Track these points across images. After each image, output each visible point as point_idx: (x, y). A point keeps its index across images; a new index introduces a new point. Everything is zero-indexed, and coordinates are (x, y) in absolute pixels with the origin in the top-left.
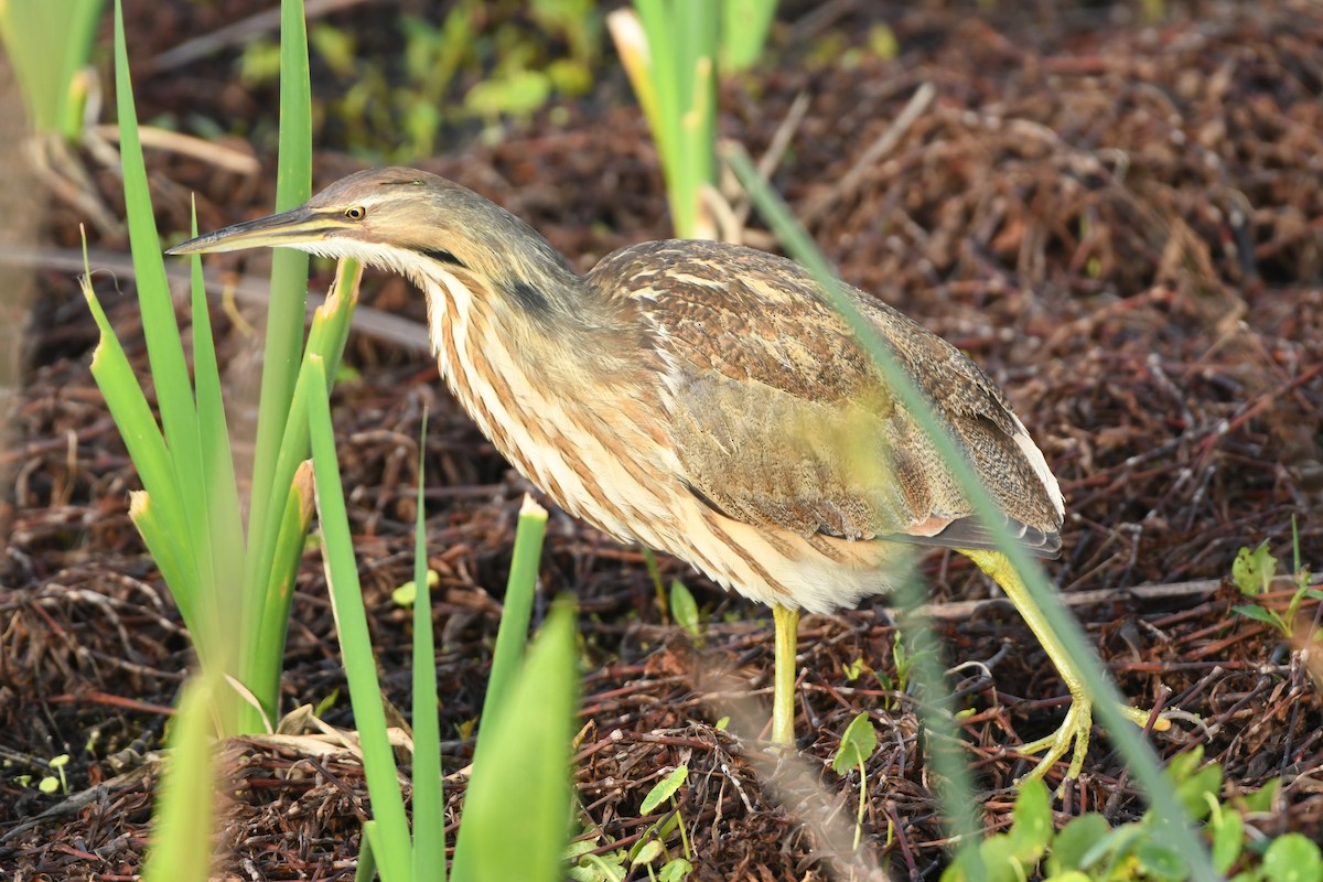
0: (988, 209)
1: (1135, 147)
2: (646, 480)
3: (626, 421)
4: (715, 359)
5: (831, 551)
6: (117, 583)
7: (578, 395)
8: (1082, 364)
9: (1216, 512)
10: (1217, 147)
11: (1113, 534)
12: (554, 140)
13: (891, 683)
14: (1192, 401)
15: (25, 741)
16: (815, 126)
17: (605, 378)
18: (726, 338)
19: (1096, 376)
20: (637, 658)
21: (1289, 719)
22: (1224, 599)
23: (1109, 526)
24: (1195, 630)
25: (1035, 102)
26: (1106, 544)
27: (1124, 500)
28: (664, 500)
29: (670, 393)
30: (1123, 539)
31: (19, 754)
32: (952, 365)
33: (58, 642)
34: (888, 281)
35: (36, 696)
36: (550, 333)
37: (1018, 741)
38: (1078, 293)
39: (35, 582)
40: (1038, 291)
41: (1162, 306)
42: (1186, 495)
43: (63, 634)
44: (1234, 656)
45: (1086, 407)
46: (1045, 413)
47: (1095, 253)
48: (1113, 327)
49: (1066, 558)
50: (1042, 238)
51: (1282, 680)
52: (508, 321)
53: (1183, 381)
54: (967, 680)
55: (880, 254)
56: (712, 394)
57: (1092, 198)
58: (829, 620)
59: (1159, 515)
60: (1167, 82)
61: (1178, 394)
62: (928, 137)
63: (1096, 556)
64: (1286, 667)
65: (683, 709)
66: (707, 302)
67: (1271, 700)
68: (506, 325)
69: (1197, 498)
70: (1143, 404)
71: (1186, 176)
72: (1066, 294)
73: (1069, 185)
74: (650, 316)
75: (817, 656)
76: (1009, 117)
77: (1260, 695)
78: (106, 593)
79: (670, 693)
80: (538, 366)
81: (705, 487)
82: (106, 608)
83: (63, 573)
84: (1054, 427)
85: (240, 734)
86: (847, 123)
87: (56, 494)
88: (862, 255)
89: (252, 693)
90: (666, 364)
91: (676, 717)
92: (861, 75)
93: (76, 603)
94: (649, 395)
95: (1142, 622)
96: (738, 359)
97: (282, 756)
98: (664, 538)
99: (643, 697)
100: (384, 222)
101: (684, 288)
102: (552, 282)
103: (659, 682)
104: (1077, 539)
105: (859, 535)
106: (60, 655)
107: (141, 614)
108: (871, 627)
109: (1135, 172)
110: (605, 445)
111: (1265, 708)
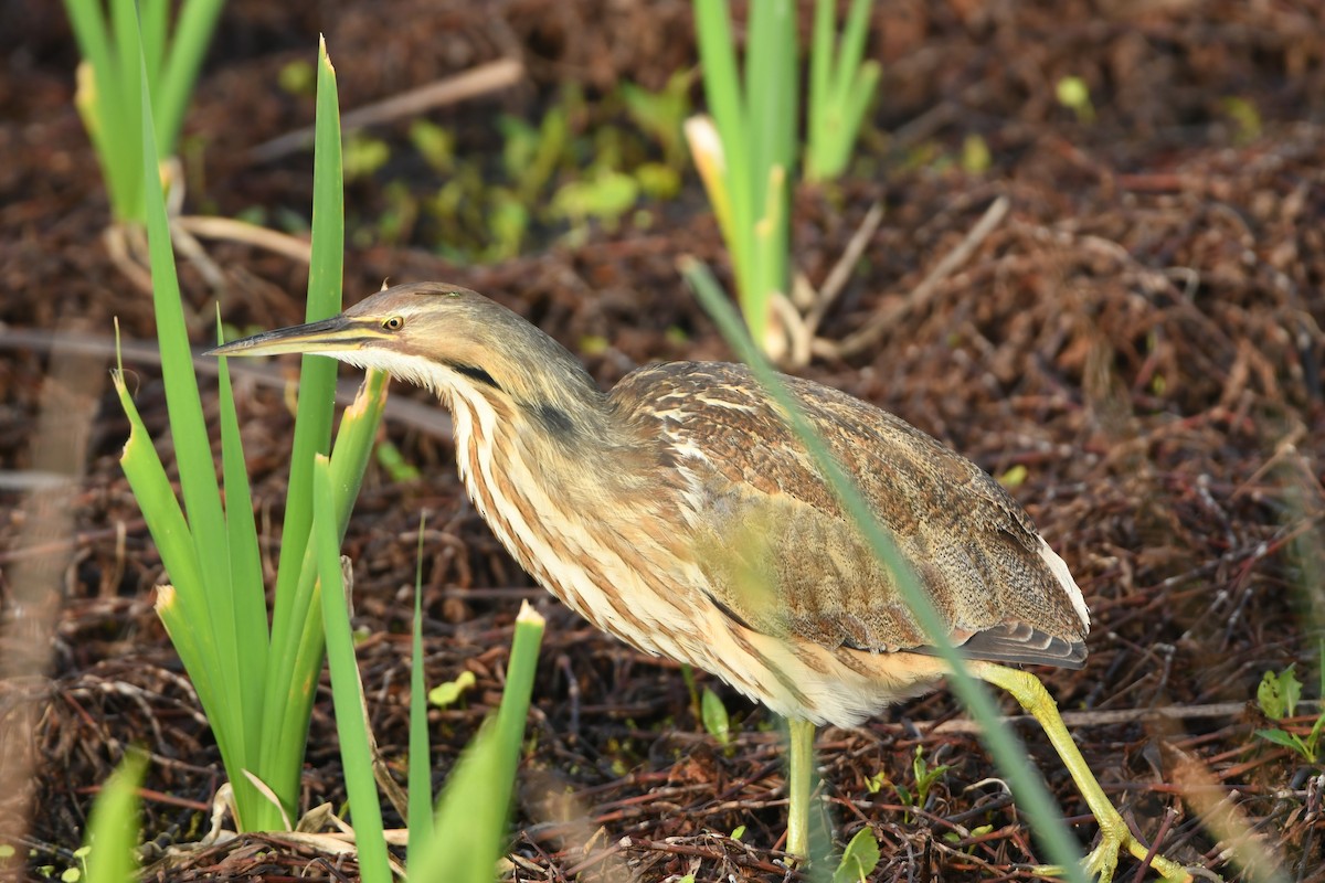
0: (1056, 324)
1: (1205, 268)
2: (668, 594)
3: (645, 537)
4: (748, 471)
5: (857, 665)
6: (154, 676)
7: (600, 514)
8: (1130, 483)
9: (1251, 634)
10: (1288, 269)
11: (1148, 653)
12: (635, 243)
13: (911, 797)
14: (1236, 523)
15: (51, 832)
16: (892, 236)
17: (624, 496)
18: (760, 451)
19: (1142, 496)
20: (662, 767)
21: (1304, 844)
22: (1248, 723)
23: (1144, 645)
24: (1219, 752)
25: (1109, 219)
26: (1139, 664)
27: (1160, 620)
28: (687, 613)
29: (693, 509)
30: (1156, 659)
31: (45, 844)
32: (973, 487)
33: (90, 734)
34: (952, 393)
35: (66, 786)
36: (573, 455)
37: (1033, 860)
38: (1141, 411)
39: (75, 673)
40: (1100, 408)
41: (1222, 426)
42: (1222, 617)
43: (94, 725)
44: (1256, 779)
45: (1128, 525)
46: (1088, 531)
47: (1160, 371)
48: (1171, 445)
49: (1100, 676)
50: (1109, 355)
51: (1300, 805)
52: (532, 444)
53: (1230, 503)
54: (986, 797)
55: (946, 365)
56: (734, 511)
57: (1158, 316)
58: (854, 733)
59: (1193, 637)
60: (1241, 202)
61: (1223, 515)
62: (1001, 251)
63: (1130, 675)
64: (1303, 792)
65: (702, 818)
66: (736, 425)
67: (1287, 825)
68: (529, 447)
69: (1233, 620)
70: (1187, 525)
71: (1256, 296)
72: (1129, 411)
73: (1137, 302)
74: (674, 436)
75: (841, 767)
76: (1081, 233)
77: (1275, 820)
78: (143, 686)
79: (691, 801)
80: (561, 487)
81: (730, 601)
82: (141, 701)
83: (101, 664)
84: (1096, 545)
85: (260, 829)
86: (923, 234)
87: (105, 585)
88: (929, 366)
89: (272, 790)
90: (688, 481)
91: (694, 827)
92: (944, 187)
93: (110, 695)
94: (669, 512)
95: (1165, 743)
96: (771, 471)
97: (299, 853)
98: (688, 650)
99: (666, 804)
100: (420, 334)
101: (713, 411)
102: (582, 406)
103: (683, 790)
104: (1112, 658)
105: (884, 648)
106: (90, 747)
107: (175, 707)
108: (896, 740)
109: (1205, 292)
110: (625, 560)
111: (1280, 833)
